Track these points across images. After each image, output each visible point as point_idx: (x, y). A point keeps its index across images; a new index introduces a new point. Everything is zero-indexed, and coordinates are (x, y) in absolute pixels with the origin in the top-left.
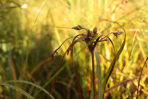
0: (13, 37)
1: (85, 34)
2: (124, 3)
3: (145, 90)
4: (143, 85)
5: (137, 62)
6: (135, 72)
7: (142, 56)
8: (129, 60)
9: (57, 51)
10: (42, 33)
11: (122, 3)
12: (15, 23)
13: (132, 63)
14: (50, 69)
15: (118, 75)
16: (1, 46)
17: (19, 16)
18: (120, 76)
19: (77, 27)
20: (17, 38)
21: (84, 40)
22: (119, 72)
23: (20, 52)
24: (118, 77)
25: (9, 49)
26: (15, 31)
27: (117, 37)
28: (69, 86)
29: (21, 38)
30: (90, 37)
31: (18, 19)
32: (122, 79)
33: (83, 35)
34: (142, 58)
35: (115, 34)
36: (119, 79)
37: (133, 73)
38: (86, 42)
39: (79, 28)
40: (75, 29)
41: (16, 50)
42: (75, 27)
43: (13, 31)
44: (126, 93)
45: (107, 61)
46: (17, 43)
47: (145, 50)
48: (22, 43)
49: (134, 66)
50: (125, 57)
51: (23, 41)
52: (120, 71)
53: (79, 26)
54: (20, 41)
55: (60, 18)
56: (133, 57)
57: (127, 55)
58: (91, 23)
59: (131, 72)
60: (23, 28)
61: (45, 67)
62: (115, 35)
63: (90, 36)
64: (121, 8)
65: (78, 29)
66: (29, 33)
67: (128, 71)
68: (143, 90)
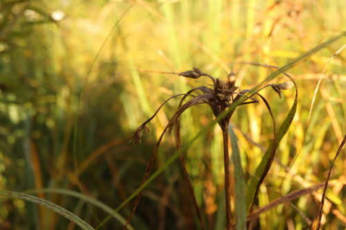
0: (34, 90)
1: (209, 87)
2: (293, 14)
3: (341, 213)
4: (337, 201)
5: (322, 149)
6: (317, 170)
7: (335, 134)
8: (304, 143)
9: (147, 125)
10: (100, 80)
11: (289, 14)
12: (38, 55)
13: (310, 152)
14: (119, 163)
15: (279, 177)
16: (7, 109)
17: (48, 40)
18: (283, 179)
19: (190, 72)
20: (42, 91)
21: (207, 100)
22: (280, 170)
23: (50, 124)
24: (278, 182)
25: (25, 116)
26: (39, 74)
27: (279, 94)
28: (164, 201)
29: (53, 92)
30: (220, 95)
31: (44, 47)
32: (287, 186)
33: (203, 89)
34: (333, 138)
35: (276, 88)
36: (281, 187)
37: (314, 174)
38: (210, 104)
39: (195, 74)
40: (187, 76)
41: (41, 120)
42: (187, 72)
43: (32, 75)
44: (298, 218)
45: (252, 144)
46: (42, 102)
47: (341, 120)
48: (55, 103)
49: (315, 157)
50: (295, 138)
51: (56, 98)
52: (283, 170)
53: (196, 70)
54: (51, 98)
55: (142, 46)
56: (312, 137)
57: (299, 132)
58: (216, 59)
59: (309, 171)
60: (56, 67)
61: (109, 159)
62: (276, 91)
63: (220, 92)
64: (285, 26)
65: (194, 77)
66: (71, 81)
67: (303, 169)
68: (336, 212)
